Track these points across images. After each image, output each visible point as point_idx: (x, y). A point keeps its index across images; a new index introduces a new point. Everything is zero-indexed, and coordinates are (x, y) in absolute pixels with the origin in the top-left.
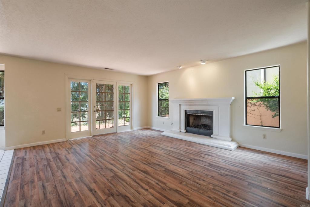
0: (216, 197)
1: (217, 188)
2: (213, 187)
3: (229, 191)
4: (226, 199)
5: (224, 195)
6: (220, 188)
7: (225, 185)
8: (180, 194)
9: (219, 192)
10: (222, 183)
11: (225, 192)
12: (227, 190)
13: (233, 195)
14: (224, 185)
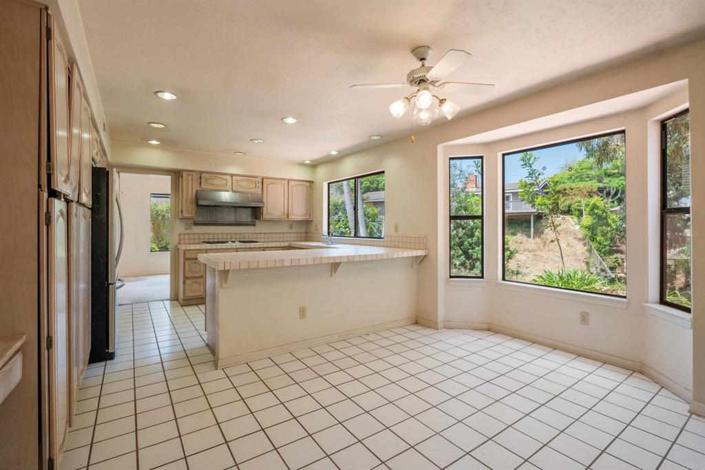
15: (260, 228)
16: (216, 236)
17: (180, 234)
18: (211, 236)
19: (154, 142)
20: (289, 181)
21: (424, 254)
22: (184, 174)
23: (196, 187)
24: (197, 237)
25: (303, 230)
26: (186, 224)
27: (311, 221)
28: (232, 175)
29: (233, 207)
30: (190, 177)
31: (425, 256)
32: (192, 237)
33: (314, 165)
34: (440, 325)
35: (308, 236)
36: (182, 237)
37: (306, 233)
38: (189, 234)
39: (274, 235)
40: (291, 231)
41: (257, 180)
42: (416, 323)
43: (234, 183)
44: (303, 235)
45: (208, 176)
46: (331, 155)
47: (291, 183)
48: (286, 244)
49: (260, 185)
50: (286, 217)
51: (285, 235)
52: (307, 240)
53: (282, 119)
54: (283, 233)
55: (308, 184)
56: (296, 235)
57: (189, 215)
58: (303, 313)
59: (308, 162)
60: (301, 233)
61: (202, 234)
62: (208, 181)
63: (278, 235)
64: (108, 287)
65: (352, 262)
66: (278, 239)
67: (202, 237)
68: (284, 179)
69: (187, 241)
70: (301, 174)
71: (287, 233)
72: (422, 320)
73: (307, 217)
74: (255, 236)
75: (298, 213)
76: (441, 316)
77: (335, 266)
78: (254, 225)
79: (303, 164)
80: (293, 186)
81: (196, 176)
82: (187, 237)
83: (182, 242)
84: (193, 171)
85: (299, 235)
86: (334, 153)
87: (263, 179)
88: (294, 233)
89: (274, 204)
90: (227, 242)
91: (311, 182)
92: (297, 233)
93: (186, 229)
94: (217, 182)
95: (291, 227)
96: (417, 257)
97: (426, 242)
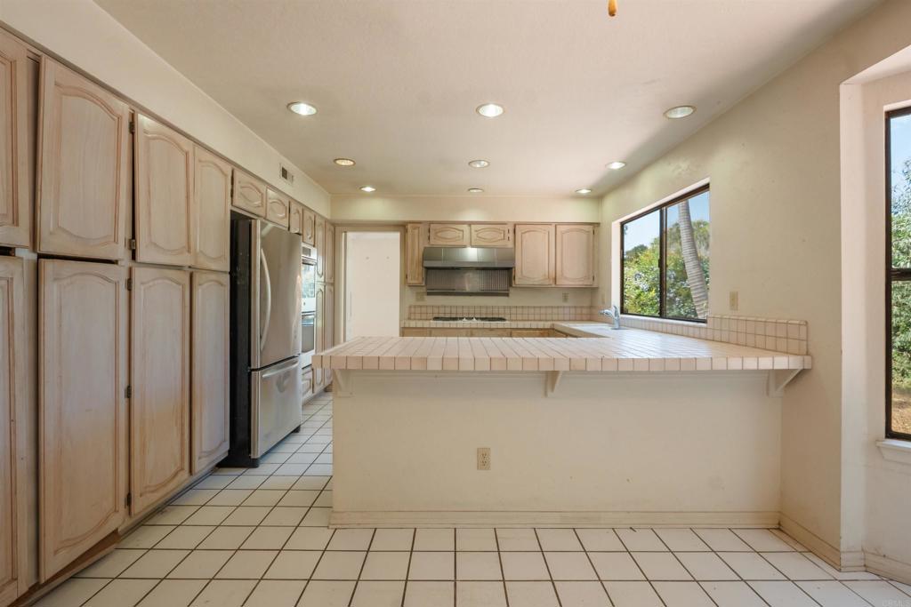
15: (514, 299)
16: (454, 310)
17: (410, 307)
18: (448, 310)
19: (368, 189)
20: (557, 225)
21: (799, 367)
22: (409, 226)
23: (423, 244)
24: (430, 310)
25: (586, 302)
26: (417, 293)
27: (597, 288)
28: (470, 224)
29: (477, 269)
30: (416, 231)
31: (803, 372)
32: (424, 310)
35: (592, 313)
36: (413, 310)
37: (591, 307)
38: (421, 307)
39: (537, 310)
40: (566, 304)
41: (506, 228)
42: (779, 529)
43: (474, 234)
44: (585, 311)
45: (439, 227)
46: (613, 171)
47: (561, 228)
48: (548, 325)
49: (511, 235)
50: (551, 282)
51: (555, 311)
52: (591, 319)
53: (477, 110)
54: (552, 307)
55: (590, 228)
56: (573, 311)
57: (416, 282)
58: (483, 460)
59: (584, 192)
60: (582, 307)
61: (436, 307)
62: (439, 234)
63: (543, 311)
64: (250, 374)
66: (543, 317)
67: (436, 310)
68: (549, 224)
69: (418, 316)
70: (579, 213)
71: (558, 307)
73: (587, 283)
74: (507, 311)
75: (573, 274)
77: (552, 377)
78: (507, 295)
79: (578, 197)
80: (562, 233)
81: (423, 228)
82: (418, 310)
83: (412, 317)
84: (420, 223)
85: (579, 311)
86: (617, 166)
87: (515, 225)
88: (570, 307)
89: (534, 262)
90: (461, 319)
91: (596, 224)
92: (575, 307)
93: (418, 300)
94: (450, 234)
95: (565, 299)
96: (779, 374)
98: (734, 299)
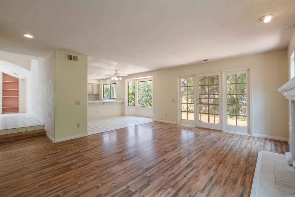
0: (66, 182)
1: (76, 186)
2: (79, 183)
3: (65, 193)
4: (58, 188)
5: (63, 187)
6: (74, 188)
7: (77, 194)
8: (82, 165)
9: (69, 186)
10: (80, 193)
11: (67, 190)
12: (68, 192)
13: (58, 194)
14: (76, 192)
20: (93, 84)
25: (97, 97)
31: (123, 102)
33: (100, 80)
34: (126, 115)
42: (122, 116)
50: (92, 93)
55: (98, 85)
58: (97, 112)
59: (98, 79)
63: (89, 98)
65: (107, 103)
68: (91, 84)
70: (97, 82)
72: (123, 115)
73: (98, 93)
75: (95, 92)
76: (126, 114)
77: (104, 103)
86: (105, 78)
91: (99, 84)
95: (93, 96)
96: (122, 102)
97: (123, 99)
98: (118, 96)
